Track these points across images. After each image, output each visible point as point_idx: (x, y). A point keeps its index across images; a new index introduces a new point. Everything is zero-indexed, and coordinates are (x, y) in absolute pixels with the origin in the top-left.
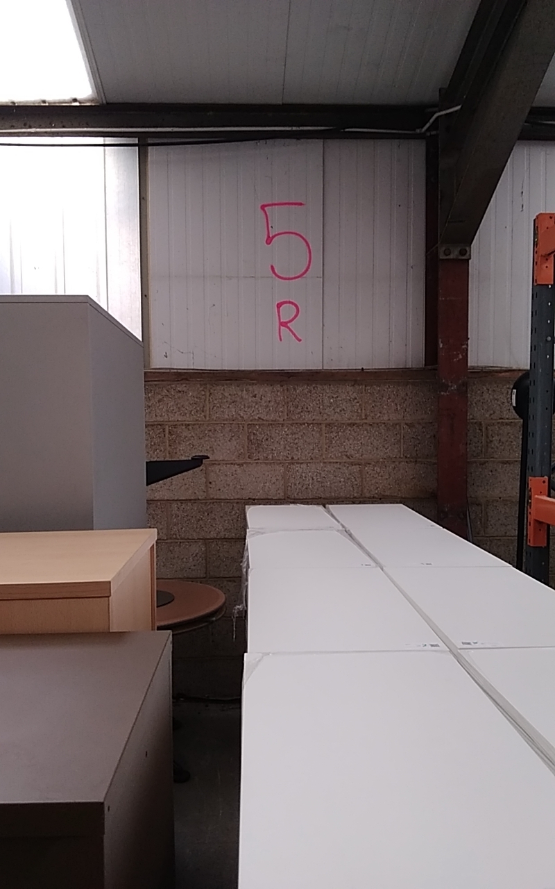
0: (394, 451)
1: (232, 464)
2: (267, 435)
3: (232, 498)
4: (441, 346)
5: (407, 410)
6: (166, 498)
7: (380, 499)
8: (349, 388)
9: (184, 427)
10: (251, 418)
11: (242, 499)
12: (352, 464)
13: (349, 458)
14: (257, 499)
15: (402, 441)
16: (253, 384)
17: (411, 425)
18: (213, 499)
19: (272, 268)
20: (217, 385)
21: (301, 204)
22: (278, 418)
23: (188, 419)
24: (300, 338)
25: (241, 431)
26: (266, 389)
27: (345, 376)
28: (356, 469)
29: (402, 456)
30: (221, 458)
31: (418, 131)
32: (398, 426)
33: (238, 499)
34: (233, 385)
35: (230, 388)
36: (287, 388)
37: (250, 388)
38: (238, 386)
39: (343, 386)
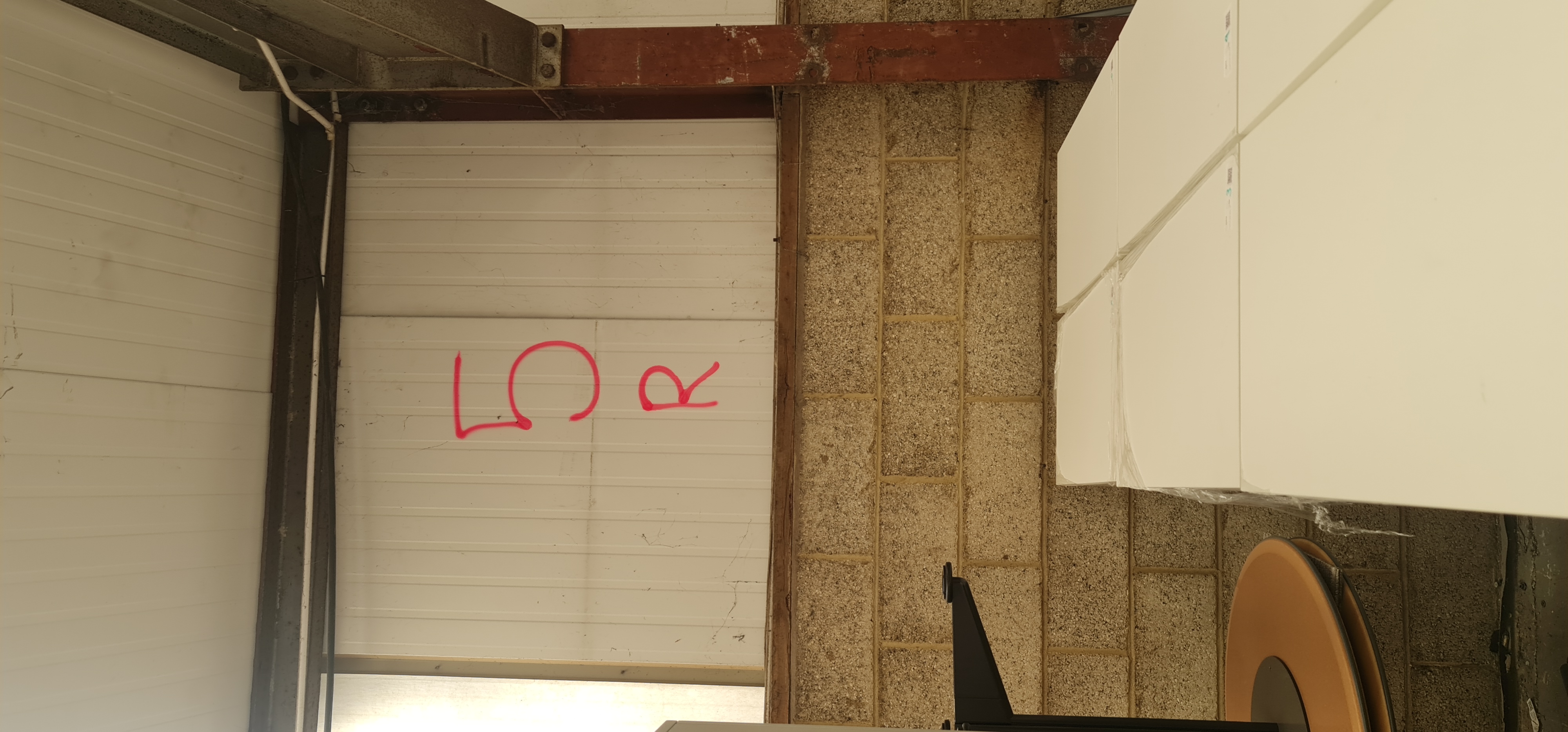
0: (944, 175)
1: (965, 510)
2: (904, 434)
3: (1039, 512)
4: (729, 80)
5: (859, 149)
6: (1039, 655)
7: (1045, 201)
8: (814, 265)
9: (886, 608)
10: (871, 468)
11: (1042, 490)
12: (970, 260)
13: (956, 267)
14: (1043, 460)
15: (923, 158)
16: (800, 462)
17: (892, 141)
18: (1041, 554)
19: (576, 418)
20: (800, 535)
21: (458, 361)
22: (872, 411)
23: (869, 599)
24: (711, 365)
25: (894, 490)
26: (811, 434)
27: (788, 274)
28: (980, 253)
29: (955, 158)
30: (952, 532)
31: (331, 136)
32: (894, 168)
33: (1041, 498)
34: (801, 503)
35: (808, 509)
36: (809, 392)
37: (808, 467)
38: (804, 493)
39: (808, 278)
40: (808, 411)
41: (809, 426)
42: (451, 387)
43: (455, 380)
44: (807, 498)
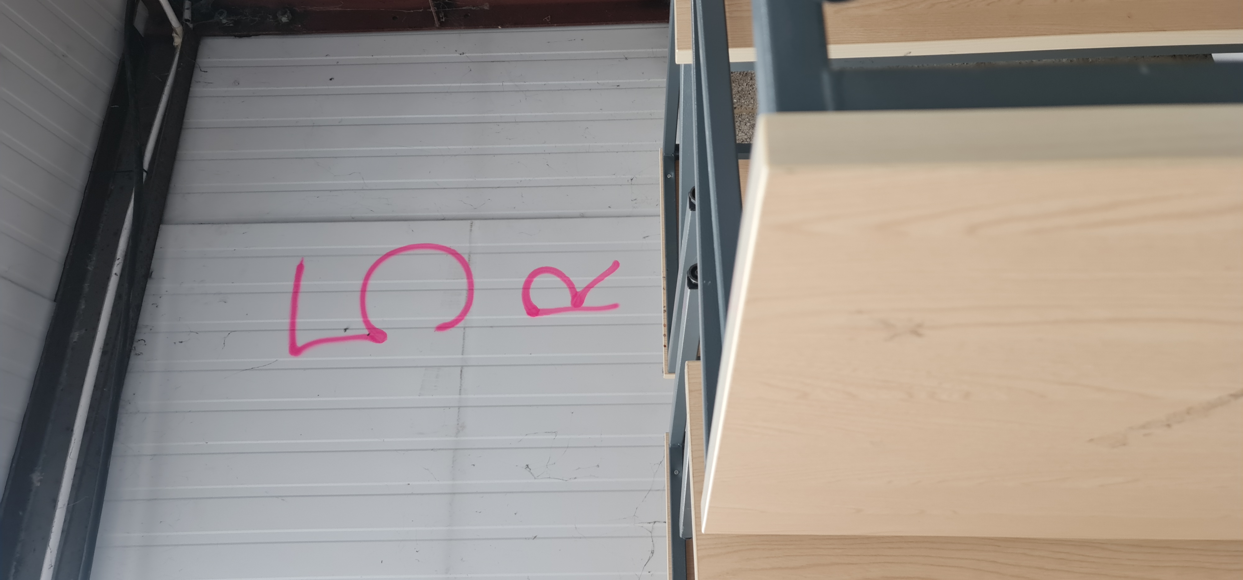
19: (441, 328)
21: (300, 268)
31: (178, 41)
42: (289, 297)
43: (294, 289)
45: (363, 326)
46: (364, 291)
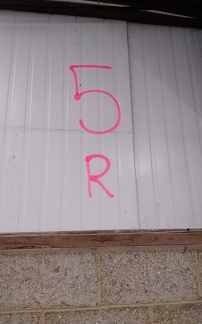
8: (179, 256)
10: (51, 304)
16: (55, 252)
19: (81, 122)
21: (109, 68)
22: (89, 302)
26: (73, 259)
27: (172, 239)
34: (27, 255)
35: (23, 260)
36: (101, 256)
37: (52, 259)
38: (34, 257)
39: (171, 252)
40: (89, 256)
41: (78, 258)
42: (95, 64)
44: (31, 259)
45: (82, 92)
46: (98, 91)
